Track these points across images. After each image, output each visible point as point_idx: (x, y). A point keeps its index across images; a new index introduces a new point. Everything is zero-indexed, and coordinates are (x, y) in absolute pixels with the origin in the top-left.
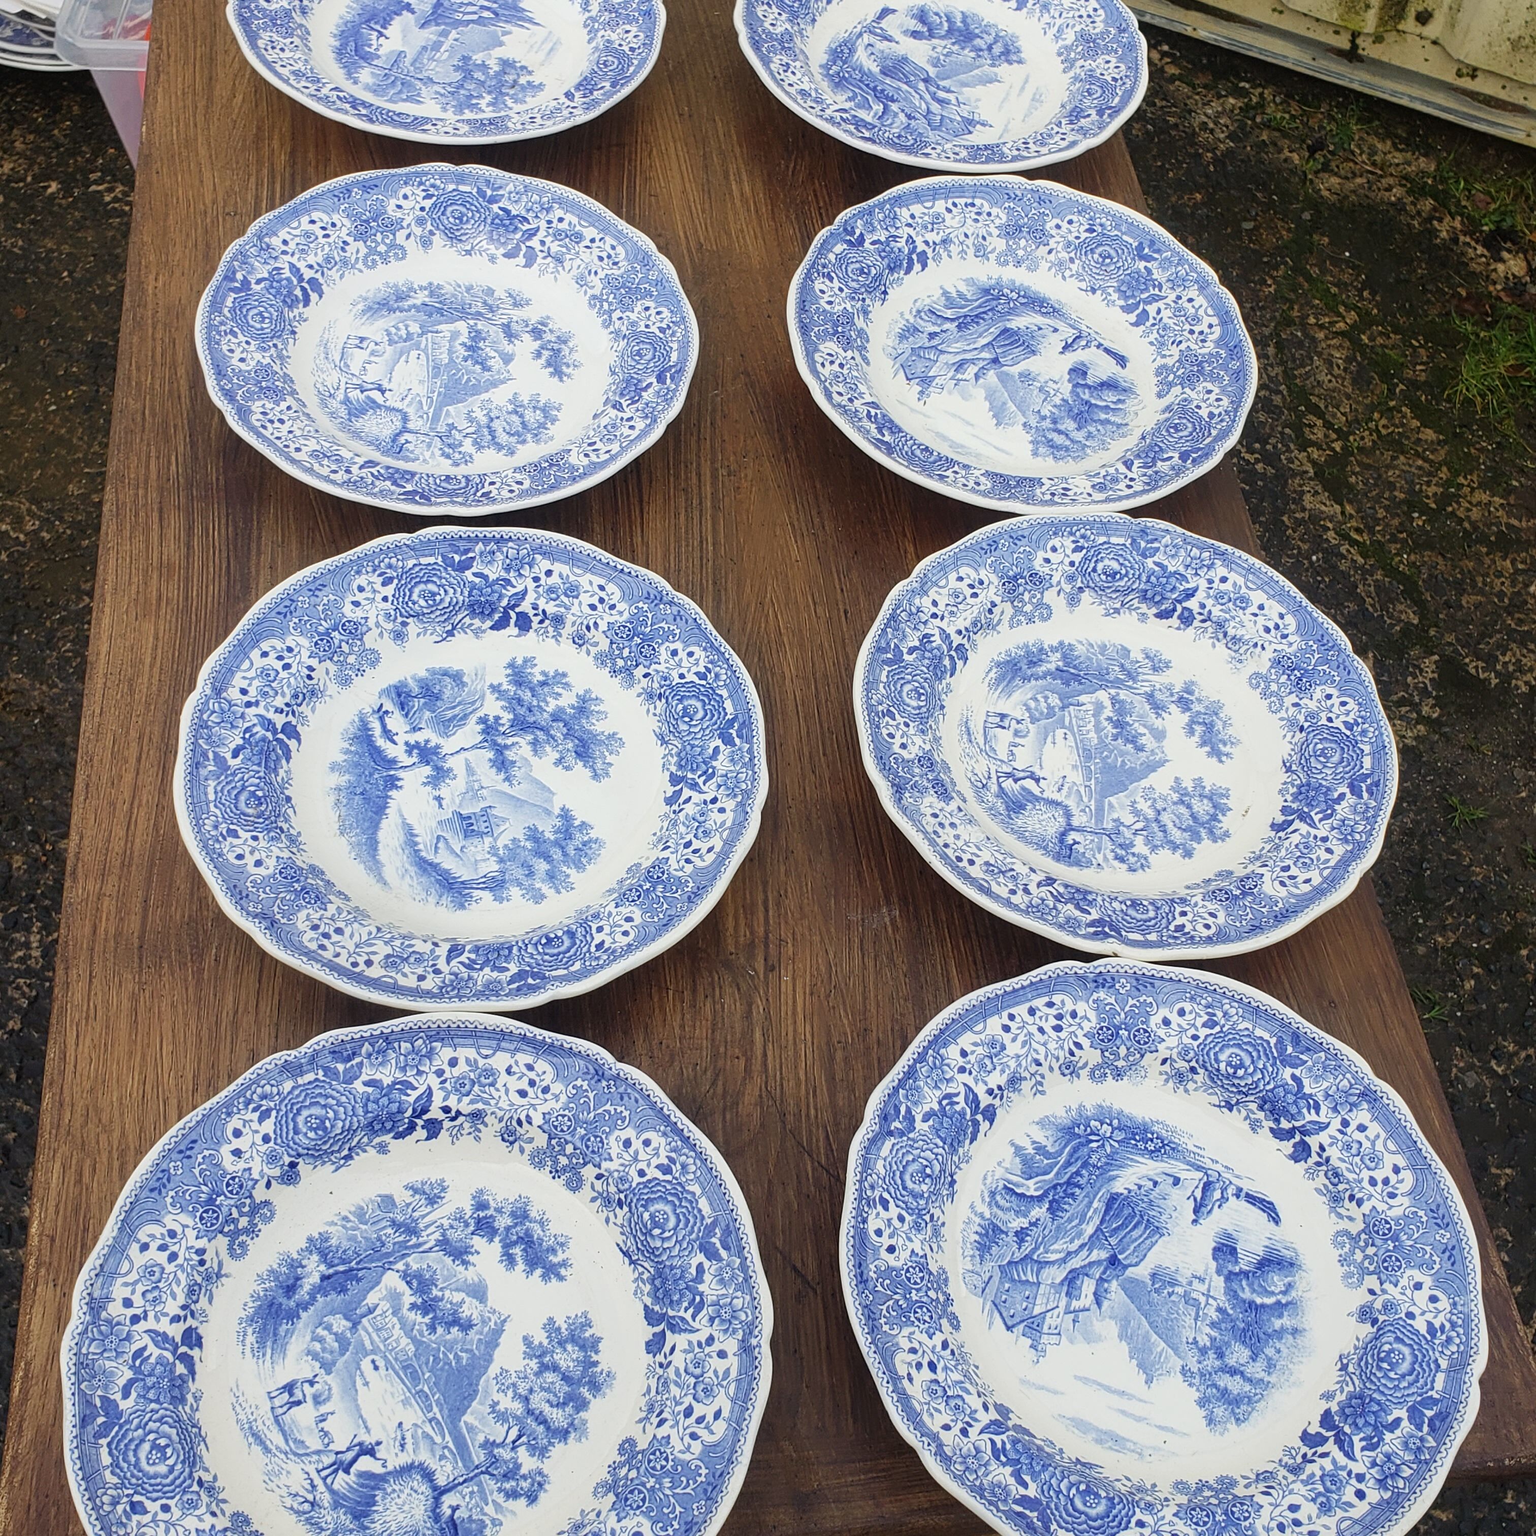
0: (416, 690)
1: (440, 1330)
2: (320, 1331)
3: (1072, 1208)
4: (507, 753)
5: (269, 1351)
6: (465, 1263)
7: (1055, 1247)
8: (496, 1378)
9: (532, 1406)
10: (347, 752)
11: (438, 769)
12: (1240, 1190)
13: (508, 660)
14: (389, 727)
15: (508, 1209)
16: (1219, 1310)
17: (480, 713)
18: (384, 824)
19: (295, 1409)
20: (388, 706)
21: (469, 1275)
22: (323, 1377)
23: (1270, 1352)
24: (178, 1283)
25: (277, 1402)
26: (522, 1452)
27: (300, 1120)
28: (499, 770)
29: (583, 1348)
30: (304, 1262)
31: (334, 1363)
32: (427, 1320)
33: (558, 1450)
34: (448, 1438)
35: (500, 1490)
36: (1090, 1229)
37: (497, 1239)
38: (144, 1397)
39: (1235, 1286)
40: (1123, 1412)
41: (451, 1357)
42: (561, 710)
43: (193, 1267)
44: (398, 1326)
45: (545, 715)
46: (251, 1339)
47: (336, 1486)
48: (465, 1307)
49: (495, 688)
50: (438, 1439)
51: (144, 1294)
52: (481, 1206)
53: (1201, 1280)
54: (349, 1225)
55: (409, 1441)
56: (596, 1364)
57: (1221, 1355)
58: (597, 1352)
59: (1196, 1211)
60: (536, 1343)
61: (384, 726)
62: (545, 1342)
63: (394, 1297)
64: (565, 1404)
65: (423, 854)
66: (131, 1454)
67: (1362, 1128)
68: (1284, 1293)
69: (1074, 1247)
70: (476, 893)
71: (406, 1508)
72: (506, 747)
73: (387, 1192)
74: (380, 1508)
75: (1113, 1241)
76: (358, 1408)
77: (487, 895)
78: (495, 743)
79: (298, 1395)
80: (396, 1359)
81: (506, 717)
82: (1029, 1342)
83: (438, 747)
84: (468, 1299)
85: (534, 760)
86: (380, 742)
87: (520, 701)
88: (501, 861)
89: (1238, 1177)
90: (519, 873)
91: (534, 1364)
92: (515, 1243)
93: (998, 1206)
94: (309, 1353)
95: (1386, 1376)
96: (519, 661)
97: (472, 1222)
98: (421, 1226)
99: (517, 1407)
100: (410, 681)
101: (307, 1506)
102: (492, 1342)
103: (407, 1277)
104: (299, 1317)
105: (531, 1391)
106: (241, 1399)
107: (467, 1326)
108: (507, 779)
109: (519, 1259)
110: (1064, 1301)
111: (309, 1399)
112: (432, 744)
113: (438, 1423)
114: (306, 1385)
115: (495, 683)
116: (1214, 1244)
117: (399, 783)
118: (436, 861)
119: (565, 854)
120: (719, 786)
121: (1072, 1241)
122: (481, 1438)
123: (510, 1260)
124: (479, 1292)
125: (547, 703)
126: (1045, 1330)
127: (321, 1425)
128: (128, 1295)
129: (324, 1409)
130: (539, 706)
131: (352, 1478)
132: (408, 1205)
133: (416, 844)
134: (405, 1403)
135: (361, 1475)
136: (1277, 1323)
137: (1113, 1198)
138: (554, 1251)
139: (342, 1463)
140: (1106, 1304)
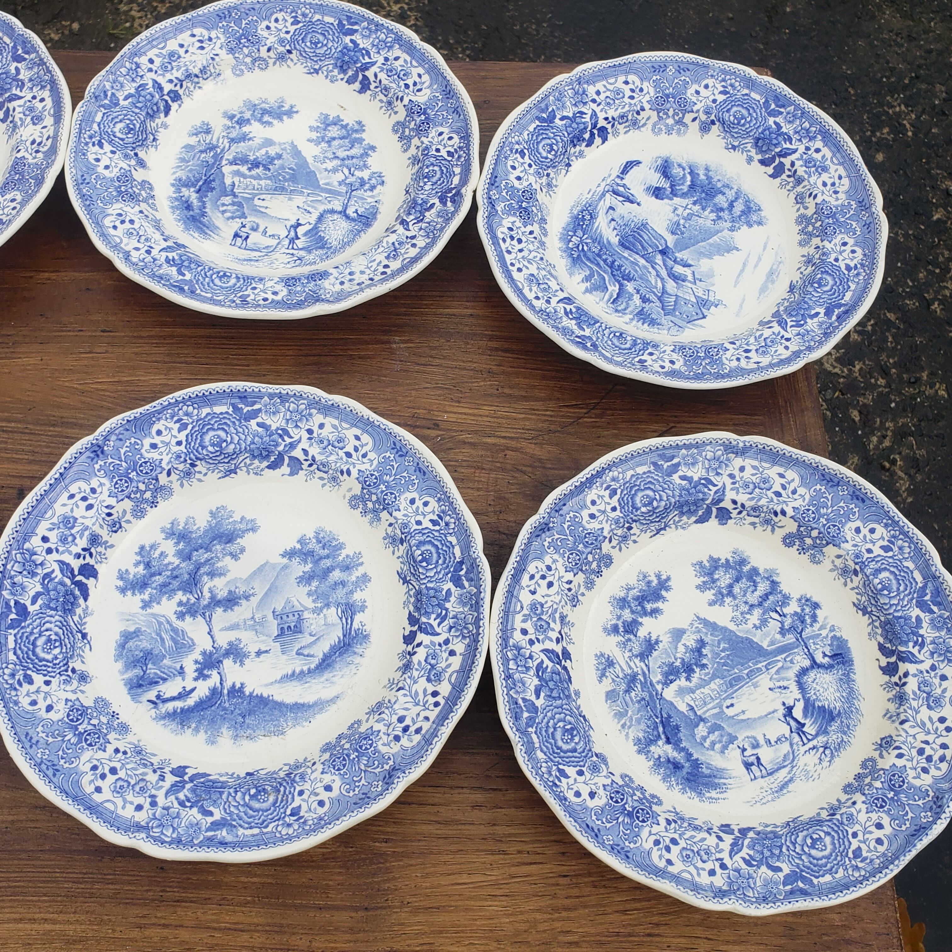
0: (138, 671)
1: (705, 661)
2: (707, 744)
3: (627, 268)
4: (219, 597)
5: (722, 781)
6: (657, 642)
7: (653, 282)
8: (738, 625)
9: (756, 602)
10: (197, 730)
11: (227, 653)
12: (618, 176)
13: (117, 594)
14: (175, 694)
15: (619, 612)
16: (694, 203)
17: (173, 618)
18: (278, 698)
19: (763, 761)
20: (152, 695)
21: (666, 640)
22: (740, 742)
23: (719, 185)
24: (693, 837)
25: (758, 774)
26: (786, 610)
27: (565, 747)
28: (237, 604)
29: (716, 568)
30: (656, 756)
31: (730, 734)
32: (697, 670)
33: (785, 588)
34: (779, 658)
35: (812, 626)
36: (642, 261)
37: (640, 620)
38: (779, 857)
39: (680, 193)
40: (756, 266)
41: (723, 654)
42: (179, 554)
43: (681, 827)
44: (702, 690)
45: (183, 565)
46: (713, 794)
47: (813, 733)
48: (688, 644)
49: (146, 605)
50: (780, 664)
51: (704, 862)
52: (615, 630)
53: (676, 209)
54: (628, 724)
55: (781, 684)
56: (727, 561)
57: (722, 210)
58: (719, 559)
59: (632, 202)
60: (713, 598)
61: (173, 699)
62: (713, 592)
63: (681, 692)
64: (754, 581)
65: (313, 666)
66: (820, 862)
67: (598, 93)
68: (684, 169)
69: (654, 273)
70: (355, 625)
71: (825, 686)
72: (213, 598)
73: (604, 695)
74: (827, 703)
75: (650, 250)
76: (760, 718)
77: (358, 618)
78: (208, 606)
79: (753, 759)
80: (726, 692)
81: (180, 596)
82: (713, 307)
83: (204, 653)
84: (683, 641)
85: (229, 577)
86: (191, 701)
87: (165, 585)
88: (328, 605)
89: (610, 176)
90: (340, 593)
91: (728, 600)
92: (643, 608)
93: (625, 309)
94: (722, 752)
95: (749, 122)
96: (121, 583)
97: (627, 636)
98: (630, 672)
99: (757, 612)
100: (126, 676)
101: (828, 752)
102: (713, 627)
103: (667, 683)
104: (697, 760)
105: (746, 603)
106: (757, 799)
107: (702, 643)
108: (247, 598)
109: (655, 606)
110: (686, 283)
111: (755, 752)
112: (200, 658)
113: (769, 664)
114: (746, 753)
115: (141, 604)
116: (653, 198)
117: (238, 685)
118: (321, 656)
119: (327, 557)
120: (297, 426)
121: (650, 273)
122: (778, 637)
123: (655, 612)
124: (678, 634)
125: (169, 563)
126: (706, 297)
127: (773, 743)
128: (706, 873)
129: (762, 741)
130: (173, 569)
131: (808, 722)
132: (613, 681)
133: (302, 672)
134: (756, 686)
135: (805, 716)
136: (702, 177)
137: (622, 244)
138: (649, 582)
139: (798, 729)
140: (690, 262)
